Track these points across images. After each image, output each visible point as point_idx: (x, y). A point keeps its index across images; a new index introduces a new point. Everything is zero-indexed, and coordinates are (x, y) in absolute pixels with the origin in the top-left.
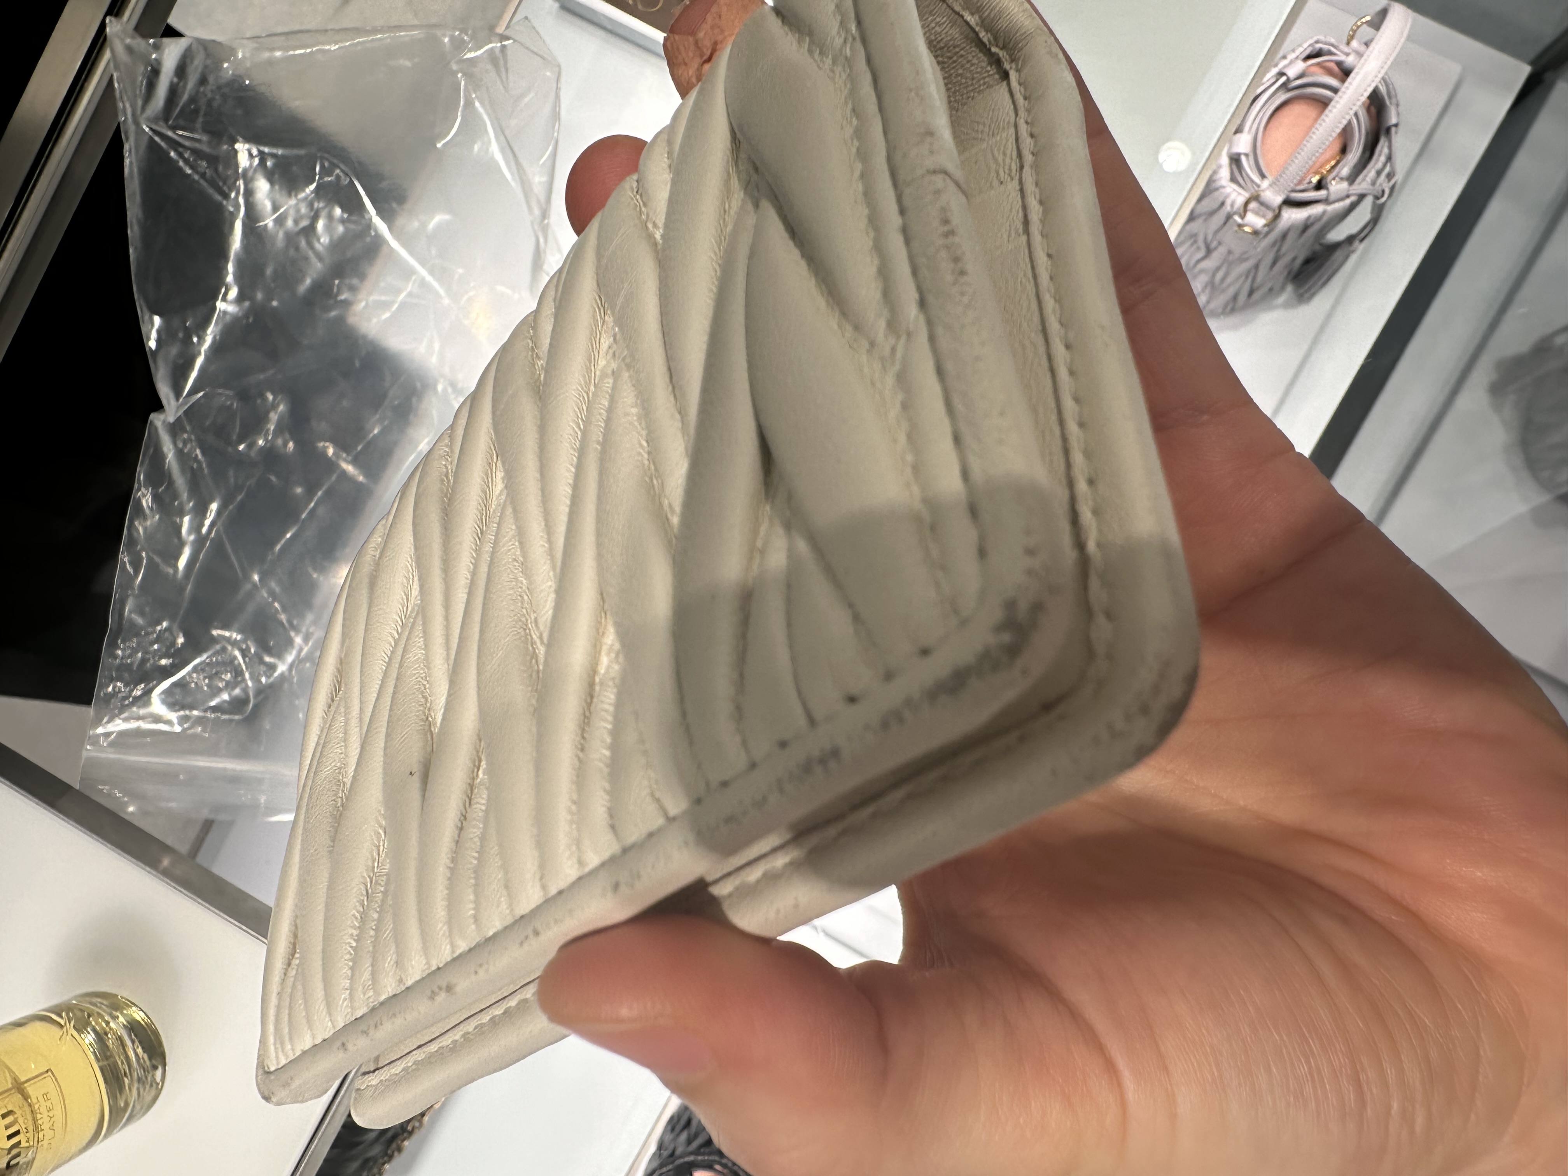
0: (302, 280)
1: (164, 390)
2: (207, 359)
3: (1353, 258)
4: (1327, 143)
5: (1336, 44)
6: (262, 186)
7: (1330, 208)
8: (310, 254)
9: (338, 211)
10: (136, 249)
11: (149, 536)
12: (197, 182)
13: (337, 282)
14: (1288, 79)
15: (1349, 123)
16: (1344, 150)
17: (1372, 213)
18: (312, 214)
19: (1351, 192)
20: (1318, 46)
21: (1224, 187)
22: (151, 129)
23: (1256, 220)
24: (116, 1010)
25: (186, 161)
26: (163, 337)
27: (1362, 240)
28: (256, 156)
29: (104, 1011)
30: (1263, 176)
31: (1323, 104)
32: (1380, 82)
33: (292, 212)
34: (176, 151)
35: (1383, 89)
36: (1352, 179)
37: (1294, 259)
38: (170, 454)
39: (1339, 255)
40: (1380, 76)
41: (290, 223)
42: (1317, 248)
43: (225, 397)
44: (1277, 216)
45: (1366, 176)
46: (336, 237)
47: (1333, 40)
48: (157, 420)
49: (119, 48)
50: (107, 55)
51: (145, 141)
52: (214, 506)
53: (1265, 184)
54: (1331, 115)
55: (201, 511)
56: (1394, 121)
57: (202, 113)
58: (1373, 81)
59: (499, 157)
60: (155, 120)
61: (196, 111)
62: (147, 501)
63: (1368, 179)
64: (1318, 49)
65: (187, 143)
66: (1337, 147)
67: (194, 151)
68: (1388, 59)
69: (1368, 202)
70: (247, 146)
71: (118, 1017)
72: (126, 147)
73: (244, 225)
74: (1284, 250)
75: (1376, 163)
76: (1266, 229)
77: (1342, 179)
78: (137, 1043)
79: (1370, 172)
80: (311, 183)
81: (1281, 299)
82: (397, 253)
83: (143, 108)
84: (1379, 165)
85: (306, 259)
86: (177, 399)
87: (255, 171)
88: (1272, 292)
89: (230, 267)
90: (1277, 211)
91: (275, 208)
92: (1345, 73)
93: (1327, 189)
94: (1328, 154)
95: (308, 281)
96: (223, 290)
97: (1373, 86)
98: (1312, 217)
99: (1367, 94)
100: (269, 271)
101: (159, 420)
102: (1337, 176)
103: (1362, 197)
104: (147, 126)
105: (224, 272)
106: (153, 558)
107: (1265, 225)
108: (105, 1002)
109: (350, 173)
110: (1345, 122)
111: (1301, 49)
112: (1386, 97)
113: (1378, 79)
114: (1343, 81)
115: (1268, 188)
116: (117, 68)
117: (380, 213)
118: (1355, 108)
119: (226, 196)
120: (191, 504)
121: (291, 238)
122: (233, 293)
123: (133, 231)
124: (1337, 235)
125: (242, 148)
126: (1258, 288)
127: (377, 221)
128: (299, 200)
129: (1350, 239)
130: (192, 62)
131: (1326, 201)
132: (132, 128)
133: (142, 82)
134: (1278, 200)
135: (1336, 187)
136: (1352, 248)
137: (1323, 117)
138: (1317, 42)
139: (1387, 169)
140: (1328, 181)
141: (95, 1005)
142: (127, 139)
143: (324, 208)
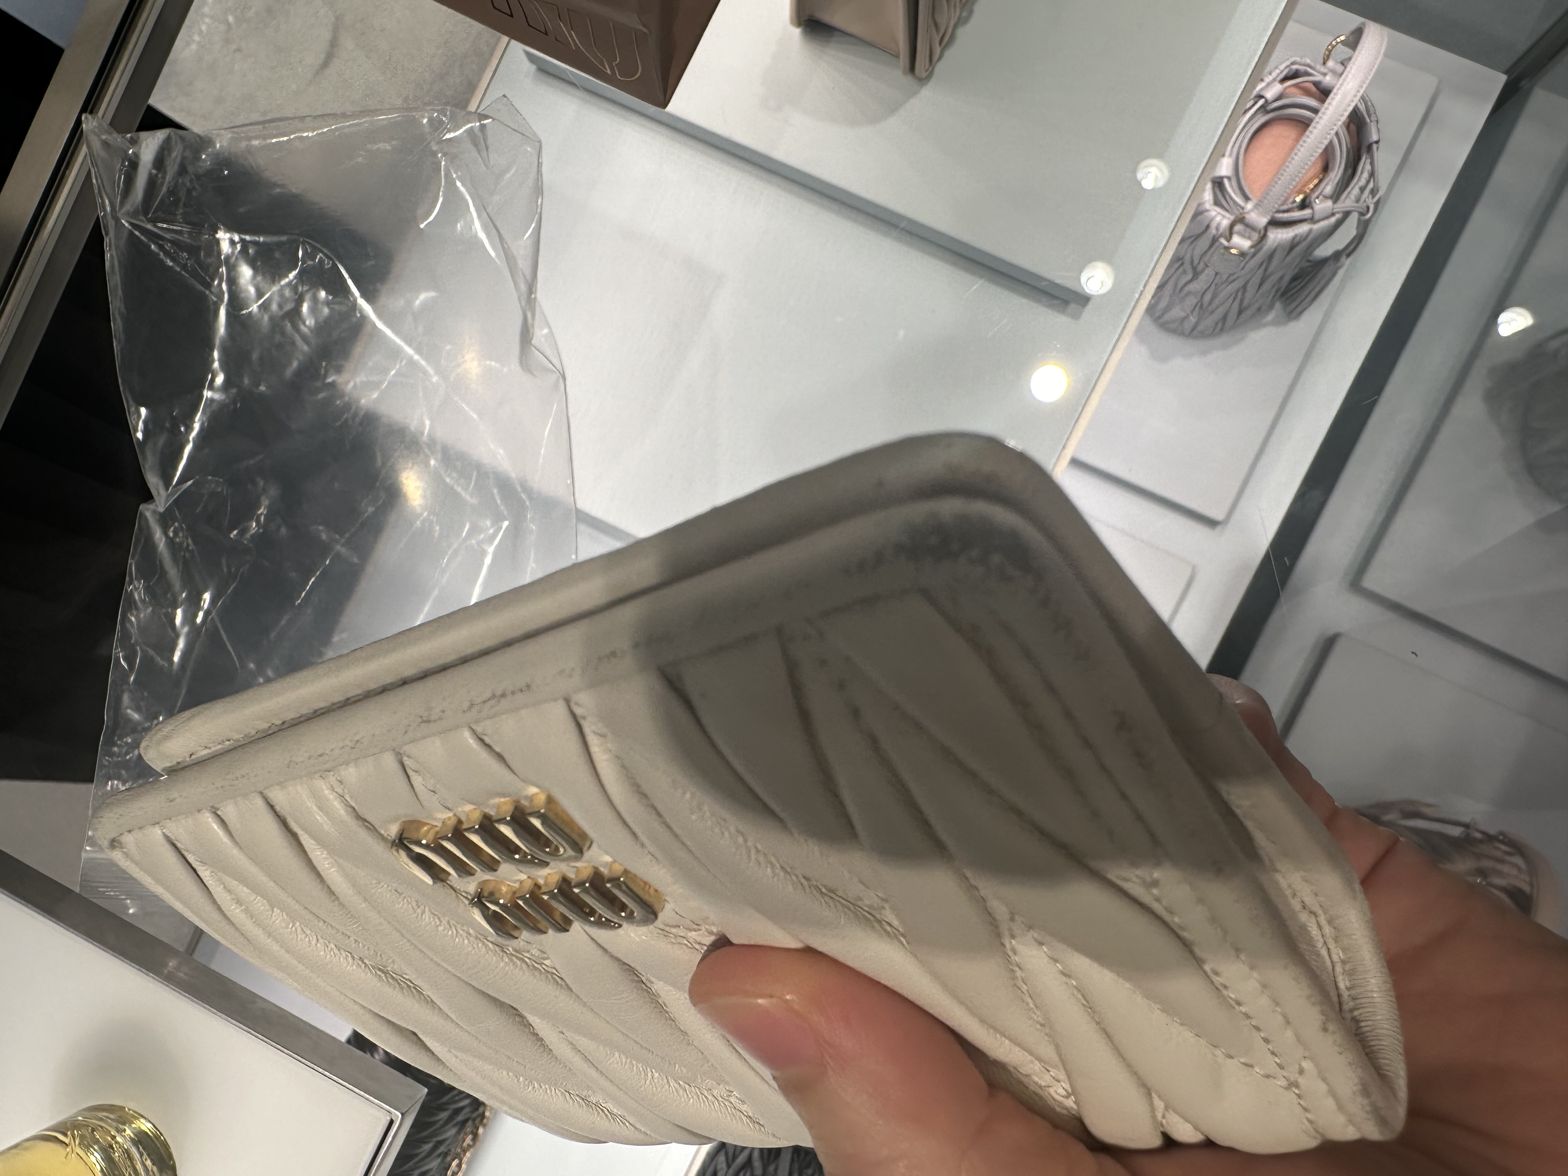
0: (290, 363)
1: (153, 480)
2: (196, 448)
3: (1341, 273)
4: (1310, 163)
5: (1312, 64)
6: (246, 272)
7: (1316, 227)
8: (297, 338)
9: (323, 294)
10: (119, 342)
11: (142, 630)
12: (179, 273)
13: (324, 364)
14: (1266, 101)
15: (1331, 142)
16: (1326, 169)
17: (1357, 228)
18: (297, 297)
19: (1335, 210)
20: (1295, 67)
21: (1207, 211)
22: (131, 224)
23: (1241, 242)
24: (124, 1124)
25: (167, 254)
26: (150, 427)
27: (1348, 255)
28: (238, 243)
29: (110, 1126)
30: (1247, 198)
31: (1304, 124)
32: (1359, 101)
33: (276, 298)
34: (156, 243)
35: (1362, 107)
36: (1335, 197)
37: (1281, 278)
38: (160, 543)
39: (1326, 270)
40: (1359, 95)
41: (274, 307)
42: (1305, 264)
43: (214, 484)
44: (1263, 237)
45: (1349, 193)
46: (321, 319)
47: (1308, 61)
48: (147, 511)
49: (96, 144)
50: (84, 150)
51: (125, 234)
52: (207, 596)
53: (1249, 206)
54: (1312, 137)
55: (194, 603)
56: (1375, 138)
57: (181, 204)
58: (1352, 101)
59: (482, 235)
60: (134, 214)
61: (176, 203)
62: (139, 594)
63: (1353, 197)
64: (1294, 71)
65: (168, 236)
66: (1319, 166)
67: (174, 242)
68: (1366, 78)
69: (1354, 218)
70: (228, 235)
71: (125, 1130)
72: (106, 240)
73: (228, 314)
74: (1270, 270)
75: (1359, 180)
76: (1253, 250)
77: (1326, 197)
78: (145, 1156)
79: (1354, 190)
80: (295, 269)
81: (1270, 317)
82: (384, 333)
83: (122, 203)
84: (1363, 182)
85: (293, 343)
86: (167, 489)
87: (237, 258)
88: (1260, 311)
89: (216, 354)
90: (1262, 232)
91: (260, 294)
92: (1324, 93)
93: (1312, 208)
94: (1311, 174)
95: (295, 364)
96: (210, 376)
97: (1353, 105)
98: (1298, 238)
99: (1347, 114)
100: (255, 356)
101: (148, 510)
102: (1320, 194)
103: (1347, 214)
104: (127, 222)
105: (210, 359)
106: (147, 651)
107: (1252, 247)
108: (112, 1116)
109: (332, 257)
110: (1326, 142)
111: (1278, 71)
112: (1366, 116)
113: (1356, 100)
114: (1323, 101)
115: (1252, 210)
116: (94, 164)
117: (364, 295)
118: (1336, 128)
119: (209, 286)
120: (184, 595)
121: (276, 324)
122: (220, 379)
123: (117, 325)
124: (1325, 250)
125: (224, 237)
126: (1246, 308)
127: (362, 302)
128: (282, 287)
129: (1337, 256)
130: (170, 154)
131: (1312, 220)
132: (111, 223)
133: (120, 178)
134: (1263, 221)
135: (1321, 206)
136: (1339, 264)
137: (1304, 138)
138: (1293, 63)
139: (1371, 185)
140: (1312, 200)
141: (101, 1119)
142: (107, 234)
143: (308, 291)
